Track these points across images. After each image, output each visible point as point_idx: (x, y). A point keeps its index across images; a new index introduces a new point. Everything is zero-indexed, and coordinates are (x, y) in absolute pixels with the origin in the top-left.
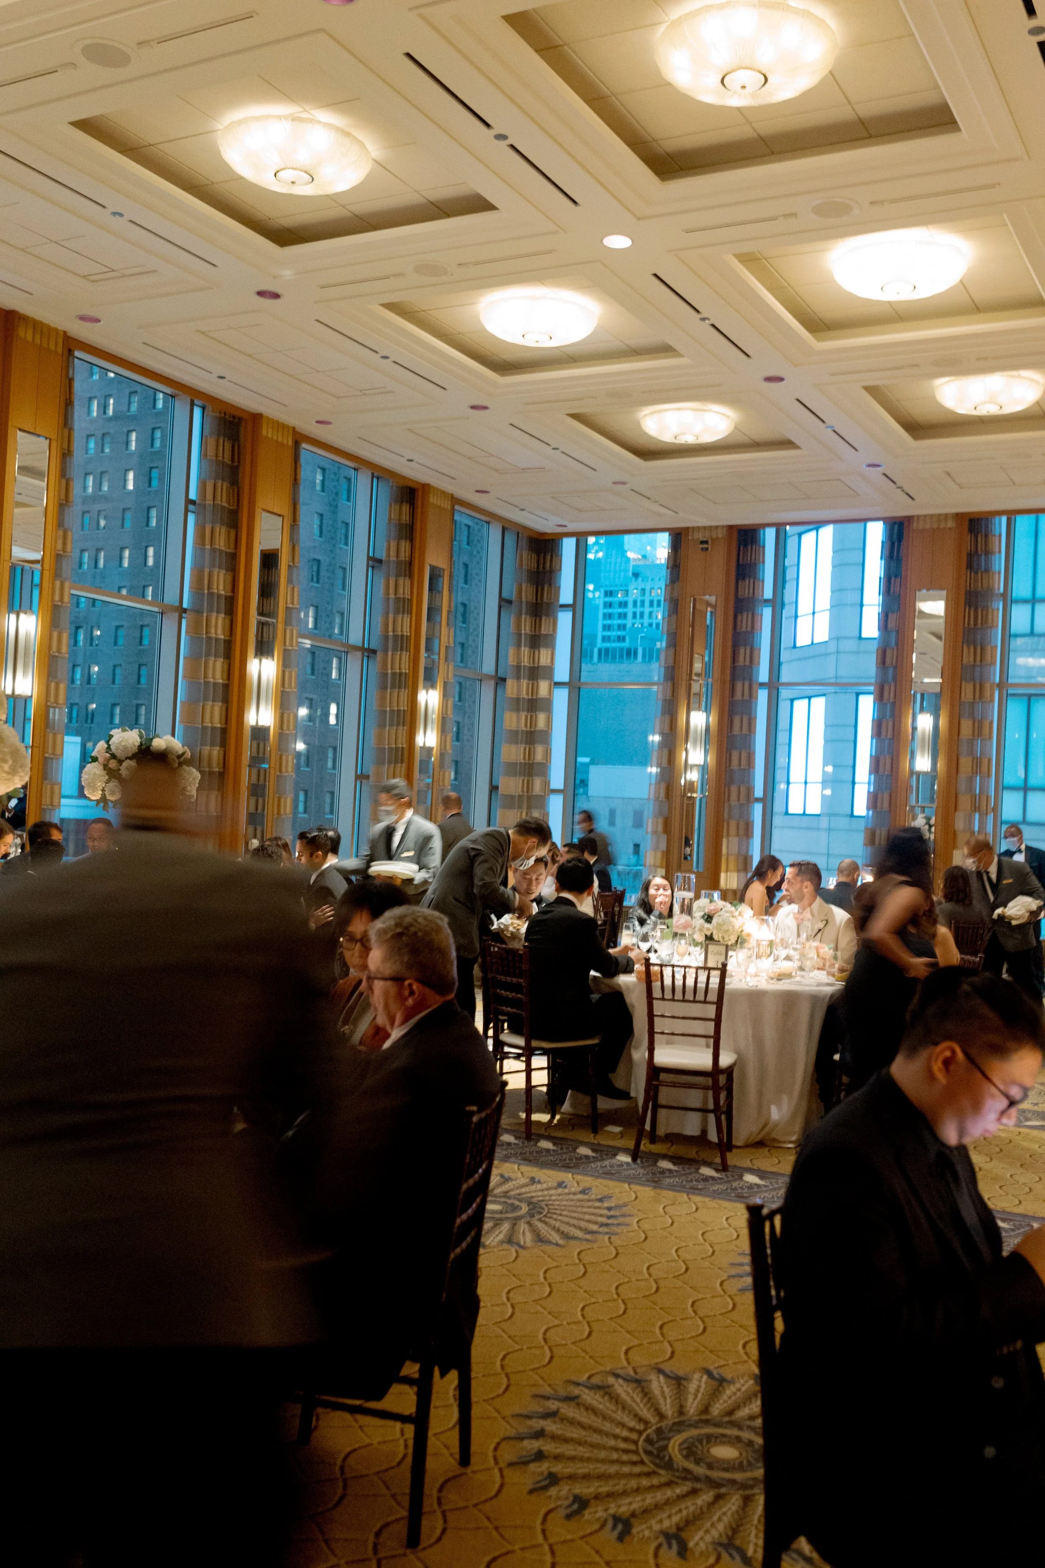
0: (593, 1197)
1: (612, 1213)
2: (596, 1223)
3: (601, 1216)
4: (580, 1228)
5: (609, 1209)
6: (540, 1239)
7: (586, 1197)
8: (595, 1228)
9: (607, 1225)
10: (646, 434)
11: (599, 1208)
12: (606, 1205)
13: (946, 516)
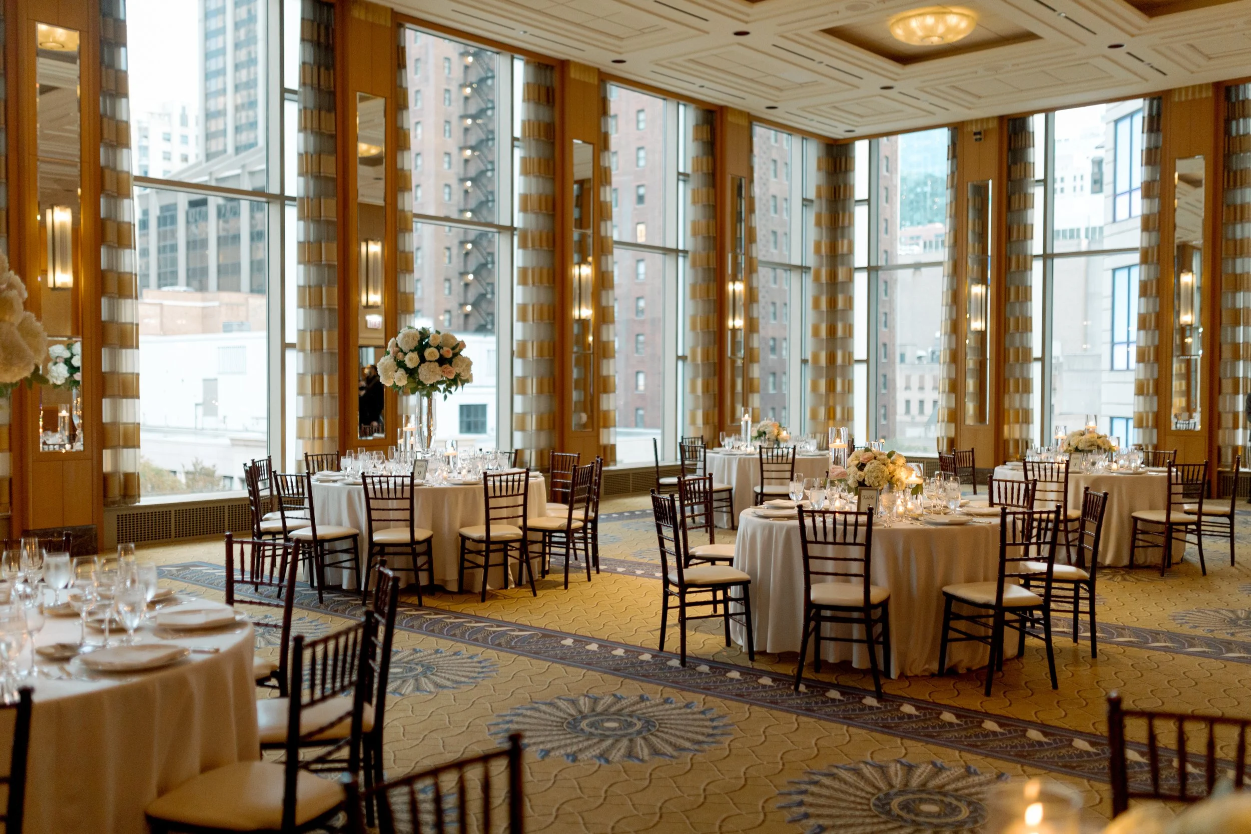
0: (696, 710)
1: (715, 724)
2: (703, 734)
3: (706, 727)
4: (688, 739)
5: (712, 720)
6: (655, 752)
7: (689, 711)
8: (701, 738)
9: (712, 735)
10: (897, 40)
11: (703, 720)
12: (709, 716)
13: (1201, 86)
